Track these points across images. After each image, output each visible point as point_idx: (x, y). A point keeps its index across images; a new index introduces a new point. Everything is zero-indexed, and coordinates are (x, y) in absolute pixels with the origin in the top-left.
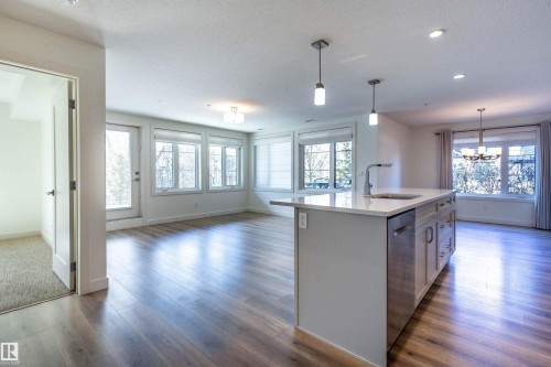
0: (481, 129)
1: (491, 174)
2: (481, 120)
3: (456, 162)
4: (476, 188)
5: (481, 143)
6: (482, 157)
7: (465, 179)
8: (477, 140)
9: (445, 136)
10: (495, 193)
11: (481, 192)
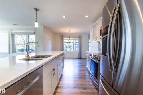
0: (69, 36)
1: (71, 47)
2: (69, 34)
3: (65, 44)
4: (69, 50)
5: (69, 39)
6: (70, 42)
7: (66, 48)
8: (68, 39)
9: (62, 37)
10: (72, 51)
11: (69, 51)
